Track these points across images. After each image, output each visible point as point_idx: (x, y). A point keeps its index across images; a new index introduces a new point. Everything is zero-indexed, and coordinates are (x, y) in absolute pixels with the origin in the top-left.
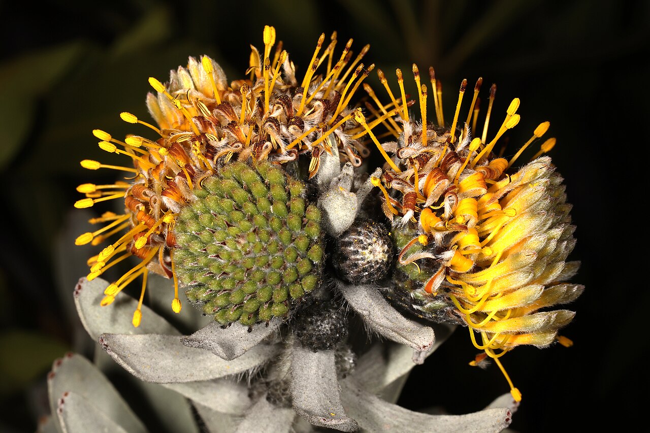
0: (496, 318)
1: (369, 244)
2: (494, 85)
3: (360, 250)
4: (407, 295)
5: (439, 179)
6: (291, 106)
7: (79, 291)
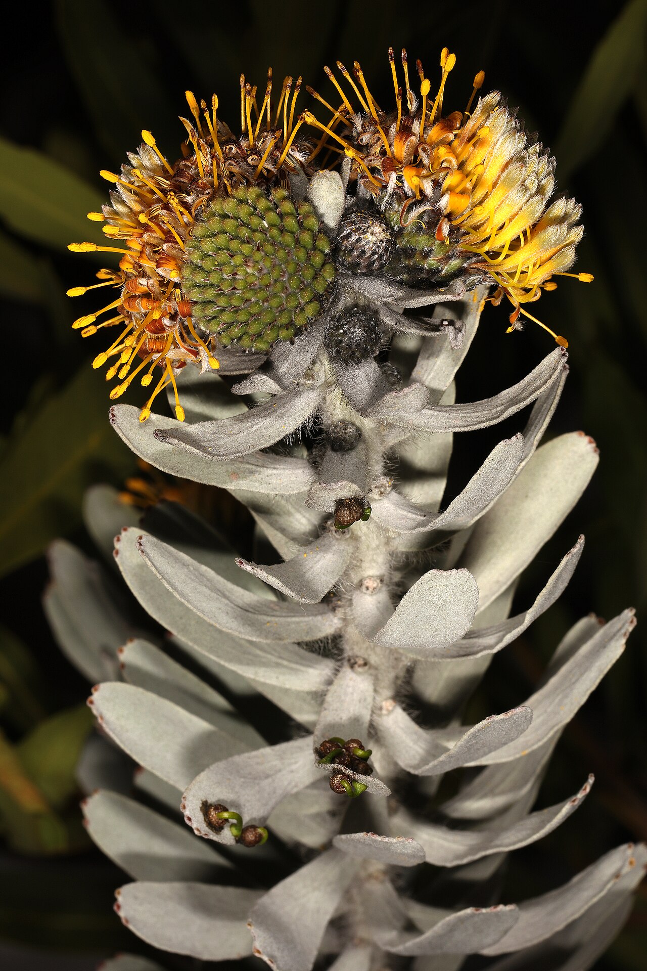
0: (510, 253)
1: (368, 227)
2: (418, 61)
3: (362, 236)
4: (422, 269)
5: (406, 139)
6: (241, 146)
7: (115, 418)
